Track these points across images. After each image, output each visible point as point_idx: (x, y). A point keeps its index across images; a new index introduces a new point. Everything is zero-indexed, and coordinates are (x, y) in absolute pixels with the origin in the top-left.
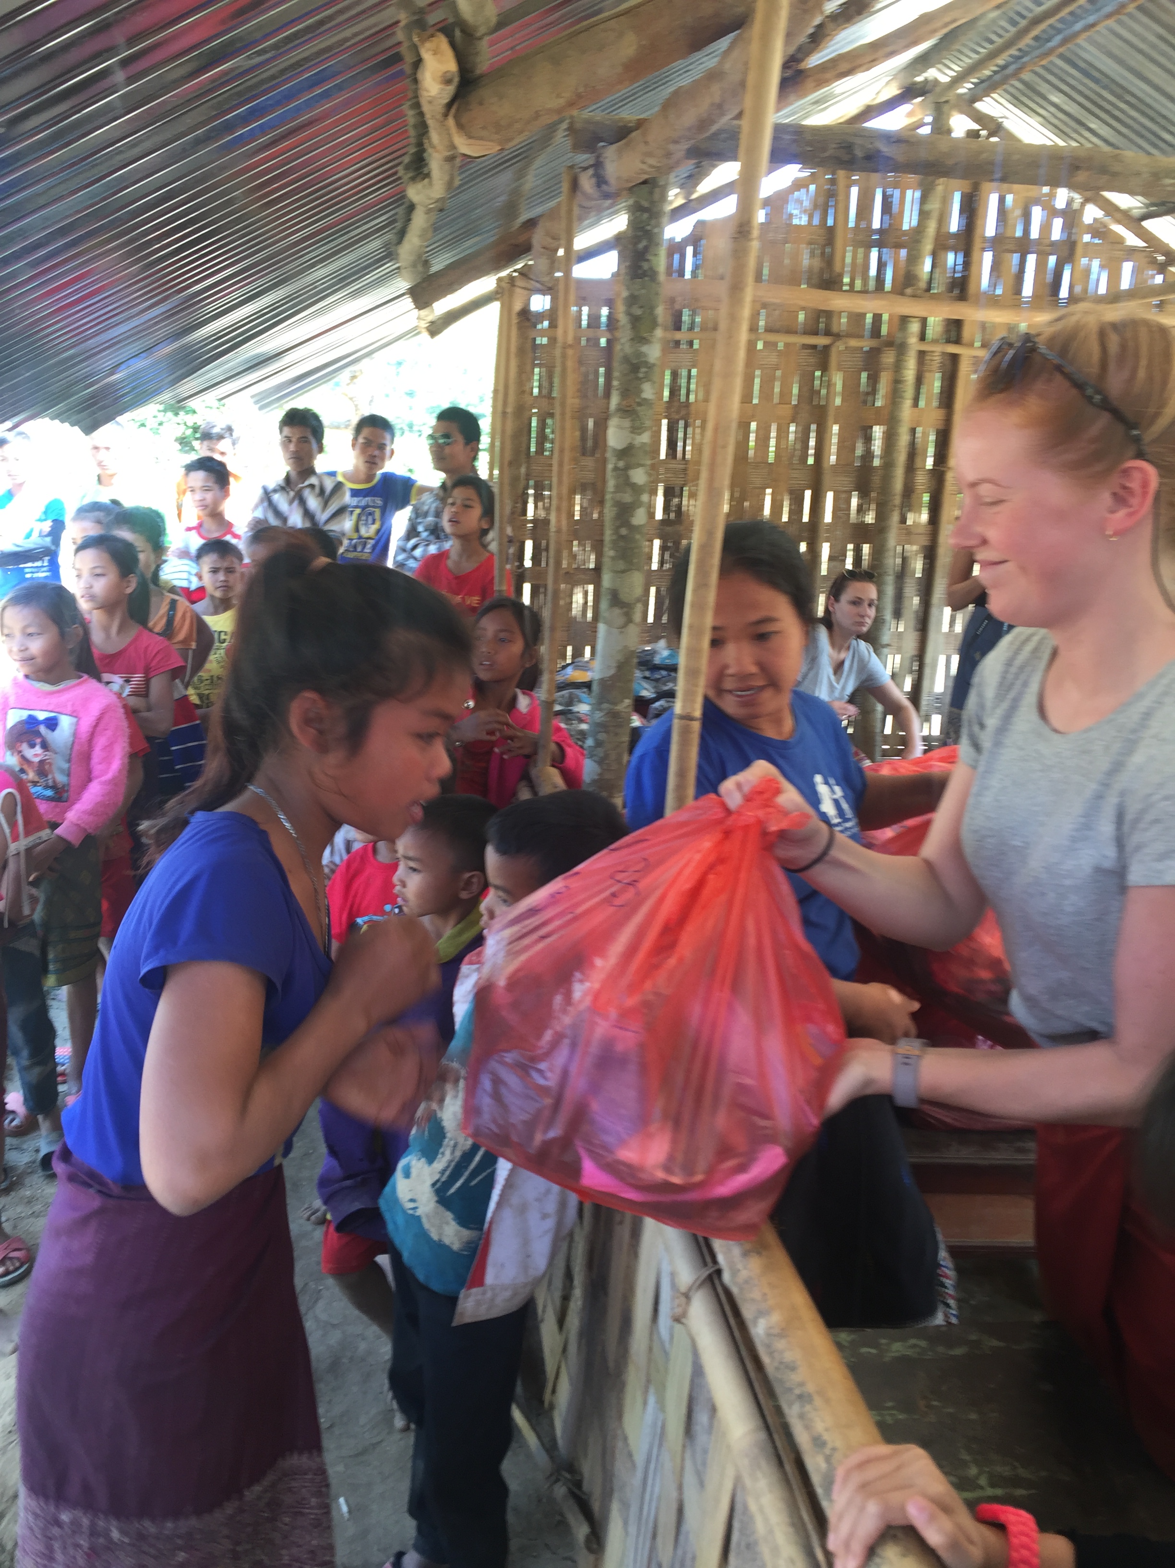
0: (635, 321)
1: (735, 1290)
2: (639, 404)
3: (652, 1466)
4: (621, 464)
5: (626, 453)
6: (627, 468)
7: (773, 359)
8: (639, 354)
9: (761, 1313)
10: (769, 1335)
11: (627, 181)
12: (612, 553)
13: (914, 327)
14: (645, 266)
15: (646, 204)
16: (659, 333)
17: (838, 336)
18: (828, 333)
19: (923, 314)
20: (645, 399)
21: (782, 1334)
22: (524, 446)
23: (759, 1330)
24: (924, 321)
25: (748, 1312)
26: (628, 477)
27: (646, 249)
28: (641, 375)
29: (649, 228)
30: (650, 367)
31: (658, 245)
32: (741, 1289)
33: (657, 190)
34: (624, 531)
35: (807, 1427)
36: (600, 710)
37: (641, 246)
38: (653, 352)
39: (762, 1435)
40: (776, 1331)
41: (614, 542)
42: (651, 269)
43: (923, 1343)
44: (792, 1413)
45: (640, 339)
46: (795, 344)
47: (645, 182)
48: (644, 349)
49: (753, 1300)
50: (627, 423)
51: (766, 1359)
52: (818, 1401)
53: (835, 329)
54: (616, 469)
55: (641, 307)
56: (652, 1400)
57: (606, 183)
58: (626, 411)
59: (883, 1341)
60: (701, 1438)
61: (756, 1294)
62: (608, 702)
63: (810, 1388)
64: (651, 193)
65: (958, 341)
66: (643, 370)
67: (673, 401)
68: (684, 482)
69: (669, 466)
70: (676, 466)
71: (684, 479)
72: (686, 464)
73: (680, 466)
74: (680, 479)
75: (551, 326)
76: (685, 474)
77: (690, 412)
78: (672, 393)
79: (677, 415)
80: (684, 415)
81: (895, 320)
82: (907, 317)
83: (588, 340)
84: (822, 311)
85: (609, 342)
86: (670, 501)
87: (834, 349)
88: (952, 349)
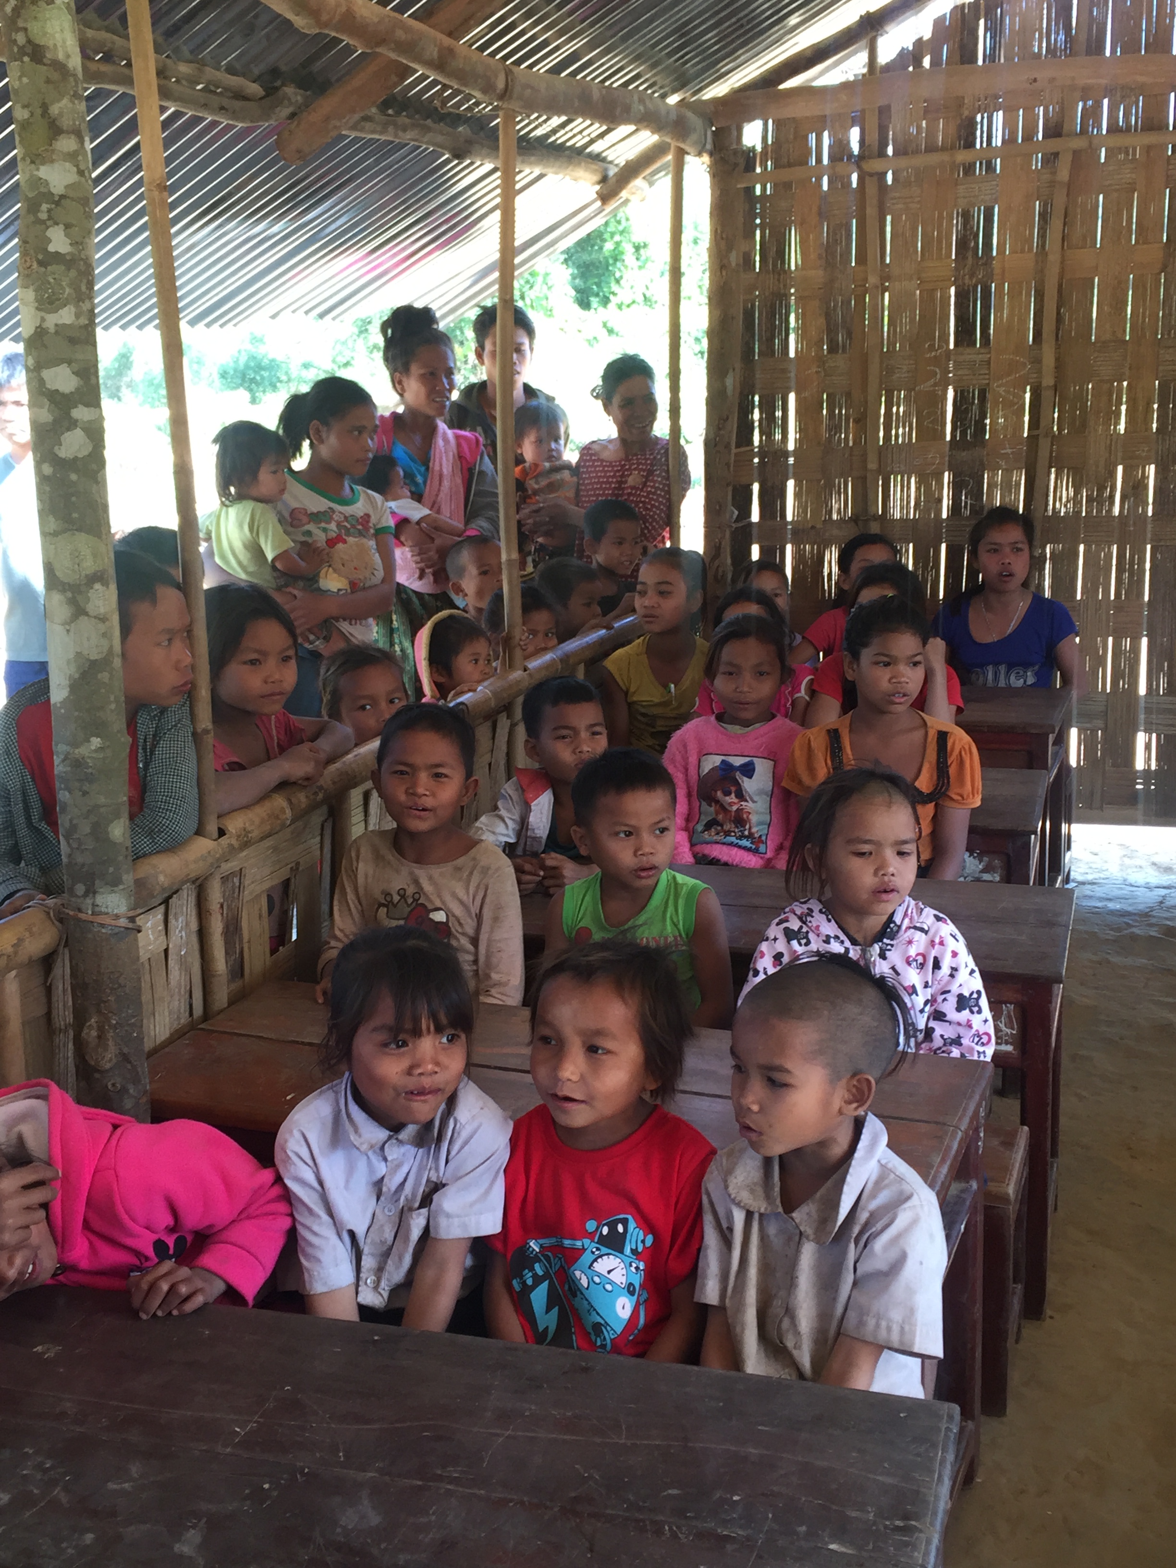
46: (1163, 146)
67: (965, 258)
68: (987, 381)
69: (961, 358)
70: (973, 357)
71: (987, 377)
72: (989, 353)
73: (980, 356)
74: (982, 377)
75: (776, 166)
76: (989, 368)
77: (992, 271)
78: (962, 245)
79: (971, 278)
80: (983, 277)
83: (831, 181)
85: (861, 179)
86: (966, 411)
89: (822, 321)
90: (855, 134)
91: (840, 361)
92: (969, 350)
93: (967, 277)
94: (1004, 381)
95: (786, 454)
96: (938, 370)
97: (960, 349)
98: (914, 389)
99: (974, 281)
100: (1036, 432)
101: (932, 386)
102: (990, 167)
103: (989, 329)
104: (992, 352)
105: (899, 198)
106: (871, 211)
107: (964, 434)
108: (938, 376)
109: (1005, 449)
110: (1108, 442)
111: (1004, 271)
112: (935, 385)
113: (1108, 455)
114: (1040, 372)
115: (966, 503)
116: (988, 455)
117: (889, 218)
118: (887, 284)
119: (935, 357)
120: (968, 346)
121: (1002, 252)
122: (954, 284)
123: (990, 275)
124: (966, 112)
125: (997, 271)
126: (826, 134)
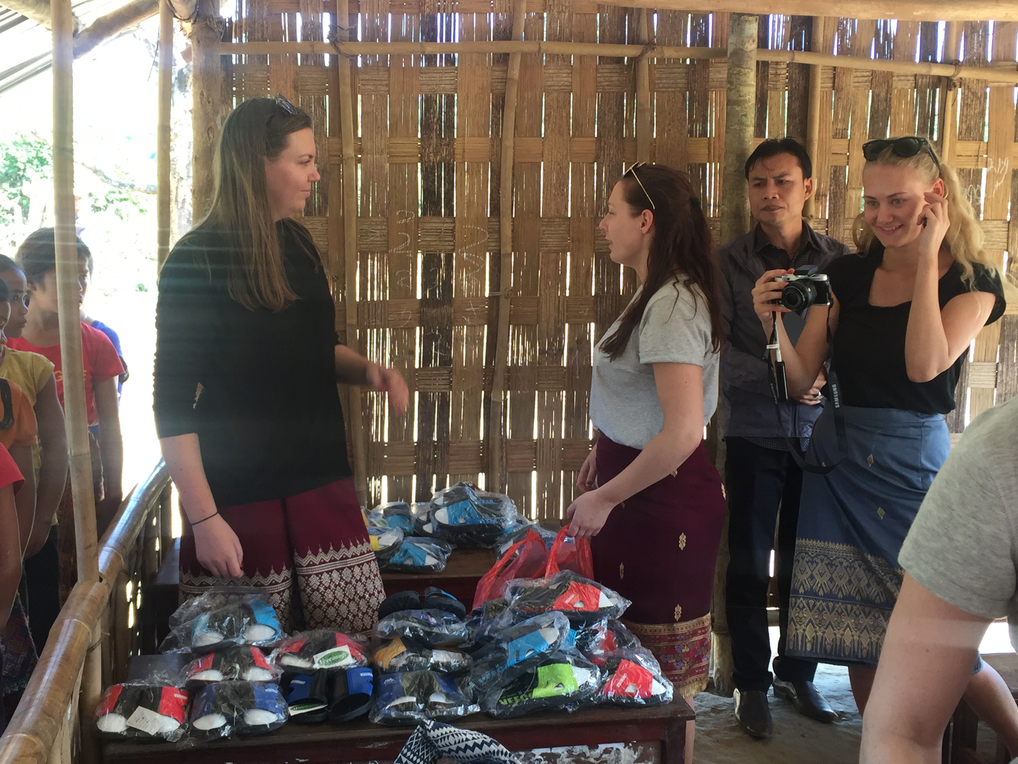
7: (564, 78)
13: (752, 29)
17: (650, 45)
18: (635, 40)
19: (763, 10)
24: (763, 21)
46: (593, 57)
53: (644, 35)
65: (810, 48)
67: (430, 138)
68: (452, 247)
69: (428, 226)
70: (438, 226)
71: (452, 243)
72: (454, 222)
73: (446, 225)
74: (447, 243)
75: (250, 39)
76: (454, 236)
77: (454, 151)
78: (427, 126)
79: (435, 156)
80: (446, 156)
81: (726, 20)
82: (741, 15)
83: (305, 58)
84: (626, 9)
85: (334, 59)
86: (434, 273)
87: (645, 63)
88: (802, 58)
90: (326, 19)
91: (317, 224)
92: (435, 219)
93: (432, 155)
94: (467, 247)
96: (408, 235)
97: (428, 218)
98: (387, 252)
99: (438, 159)
100: (497, 294)
101: (402, 250)
102: (450, 61)
103: (453, 201)
104: (457, 222)
105: (369, 80)
106: (345, 89)
107: (433, 293)
108: (409, 241)
109: (470, 307)
110: (557, 303)
111: (464, 151)
112: (406, 248)
113: (557, 314)
114: (499, 240)
115: (436, 355)
116: (454, 312)
117: (359, 97)
118: (359, 156)
119: (405, 223)
120: (434, 215)
121: (462, 135)
122: (421, 160)
123: (452, 155)
124: (428, 10)
125: (458, 151)
126: (298, 15)
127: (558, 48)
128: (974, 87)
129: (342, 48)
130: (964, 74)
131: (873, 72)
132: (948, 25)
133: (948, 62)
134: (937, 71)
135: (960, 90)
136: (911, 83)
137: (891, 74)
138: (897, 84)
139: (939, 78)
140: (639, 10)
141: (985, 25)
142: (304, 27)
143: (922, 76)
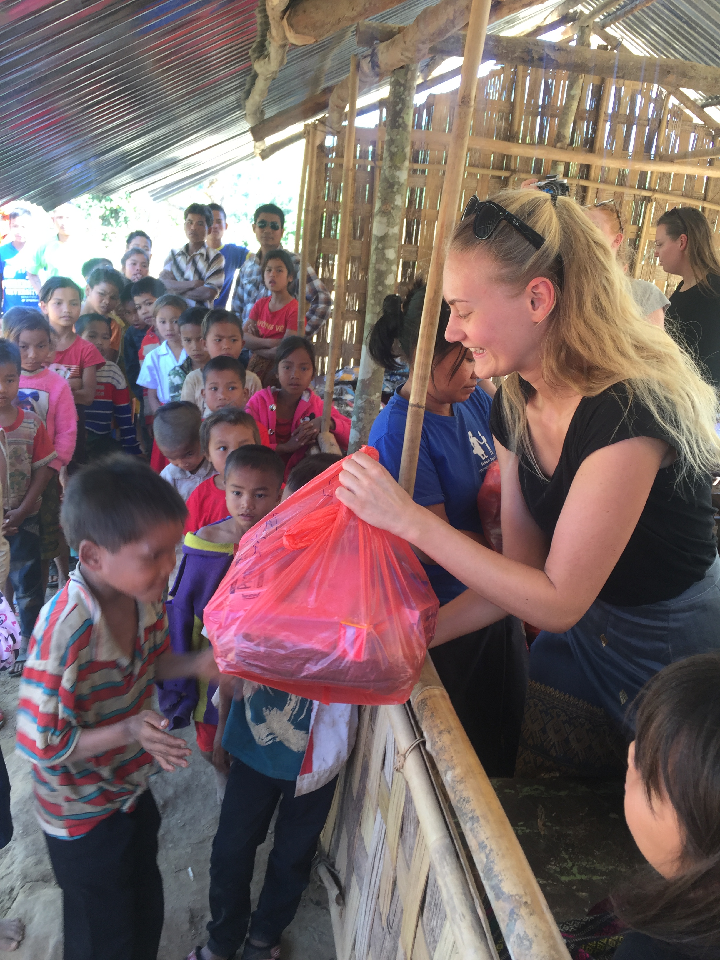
0: (392, 155)
1: (434, 754)
2: (393, 208)
3: (378, 855)
4: (380, 246)
5: (383, 239)
6: (384, 249)
7: (474, 184)
8: (393, 177)
9: (449, 768)
10: (453, 781)
11: (392, 66)
12: (372, 302)
13: (562, 168)
14: (400, 121)
15: (402, 81)
16: (407, 164)
17: (514, 171)
18: (508, 169)
19: (568, 160)
20: (397, 206)
21: (460, 782)
22: (318, 231)
23: (448, 778)
24: (567, 165)
25: (441, 767)
26: (384, 254)
27: (401, 110)
28: (395, 190)
29: (403, 96)
30: (400, 185)
31: (408, 107)
32: (438, 754)
33: (409, 73)
34: (380, 288)
35: (475, 837)
36: (362, 399)
37: (398, 108)
38: (403, 176)
39: (448, 841)
40: (459, 779)
41: (374, 296)
42: (404, 122)
43: (542, 788)
44: (466, 828)
45: (394, 167)
46: (488, 175)
47: (402, 67)
48: (397, 173)
49: (445, 760)
50: (385, 220)
51: (451, 795)
52: (482, 821)
53: (512, 167)
54: (377, 248)
55: (397, 147)
56: (379, 817)
57: (378, 66)
58: (385, 213)
59: (518, 786)
60: (409, 841)
61: (446, 757)
62: (367, 394)
63: (478, 813)
64: (406, 74)
65: (587, 178)
66: (396, 187)
67: (411, 208)
68: (416, 259)
69: (407, 249)
70: (411, 249)
71: (416, 257)
72: (418, 248)
73: (414, 249)
74: (414, 257)
75: (336, 155)
76: (417, 254)
77: (421, 214)
78: (410, 202)
80: (417, 216)
81: (550, 163)
82: (557, 161)
83: (360, 166)
84: (505, 155)
85: (372, 168)
86: (407, 270)
87: (511, 180)
88: (583, 183)
89: (351, 224)
90: (371, 148)
91: (357, 244)
92: (409, 245)
93: (411, 215)
94: (423, 259)
95: (333, 281)
97: (406, 244)
99: (414, 217)
102: (424, 172)
103: (418, 238)
111: (426, 215)
121: (425, 207)
122: (406, 217)
123: (420, 216)
124: (416, 148)
125: (423, 215)
126: (359, 146)
127: (473, 170)
128: (661, 202)
129: (377, 163)
130: (657, 196)
131: (615, 192)
132: (652, 173)
133: (650, 189)
134: (645, 193)
135: (654, 203)
136: (632, 198)
137: (623, 193)
138: (626, 198)
139: (645, 197)
140: (511, 156)
141: (670, 174)
142: (361, 151)
143: (638, 195)
